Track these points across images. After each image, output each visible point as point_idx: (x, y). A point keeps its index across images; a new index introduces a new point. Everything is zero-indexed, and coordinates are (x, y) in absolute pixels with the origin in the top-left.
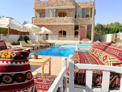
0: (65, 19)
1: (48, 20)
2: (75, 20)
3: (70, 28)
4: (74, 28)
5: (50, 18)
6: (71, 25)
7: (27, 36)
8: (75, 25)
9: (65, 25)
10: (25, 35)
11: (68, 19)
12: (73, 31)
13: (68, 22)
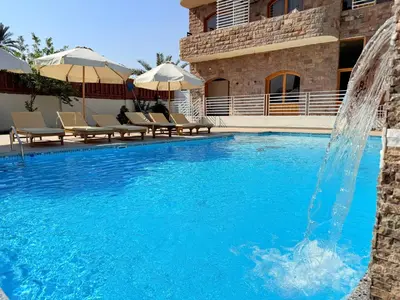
0: (286, 22)
1: (222, 39)
2: (342, 20)
3: (317, 59)
4: (336, 58)
5: (230, 28)
6: (321, 45)
7: (164, 103)
8: (341, 42)
9: (292, 49)
10: (156, 99)
11: (300, 20)
12: (333, 73)
13: (302, 33)
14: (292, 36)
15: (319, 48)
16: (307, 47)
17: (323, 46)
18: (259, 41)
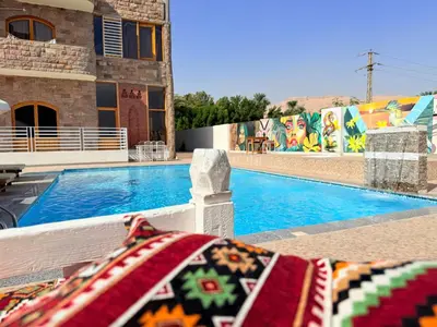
0: (47, 51)
2: (98, 64)
3: (75, 96)
4: (94, 97)
6: (79, 81)
8: (98, 84)
11: (64, 54)
12: (92, 110)
13: (68, 67)
14: (56, 67)
15: (76, 84)
16: (64, 80)
17: (81, 84)
18: (10, 62)
